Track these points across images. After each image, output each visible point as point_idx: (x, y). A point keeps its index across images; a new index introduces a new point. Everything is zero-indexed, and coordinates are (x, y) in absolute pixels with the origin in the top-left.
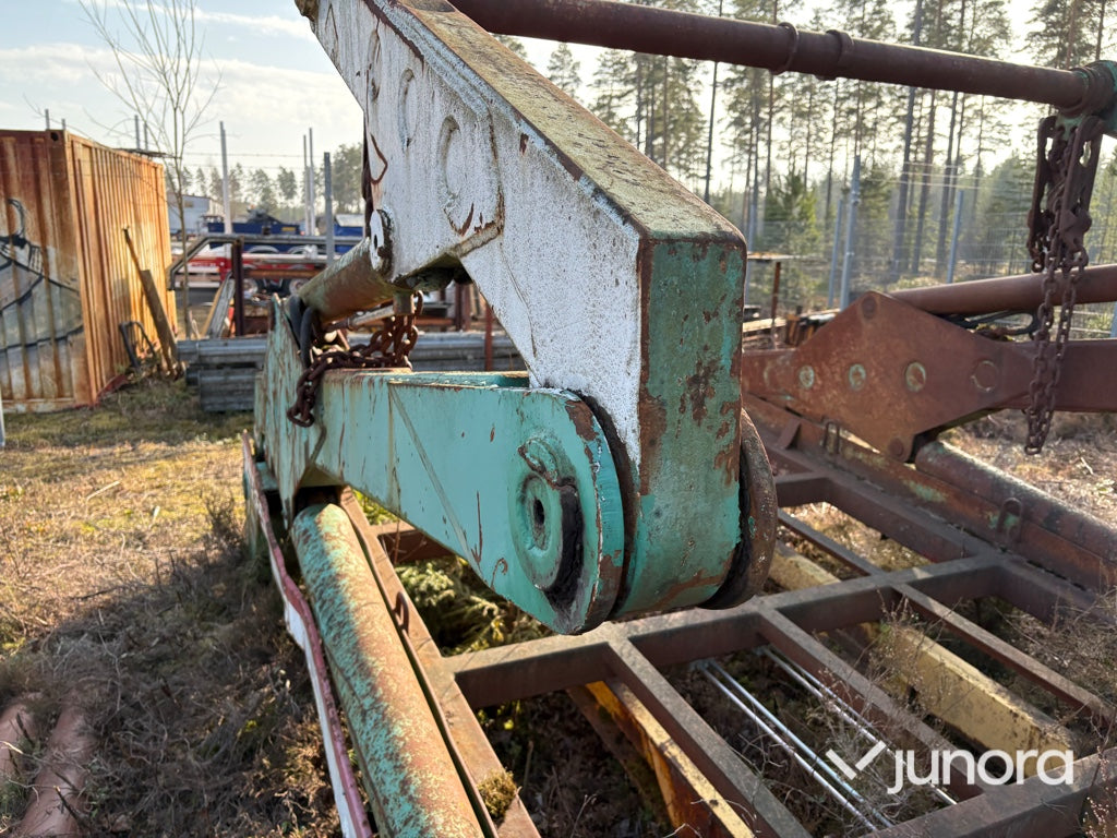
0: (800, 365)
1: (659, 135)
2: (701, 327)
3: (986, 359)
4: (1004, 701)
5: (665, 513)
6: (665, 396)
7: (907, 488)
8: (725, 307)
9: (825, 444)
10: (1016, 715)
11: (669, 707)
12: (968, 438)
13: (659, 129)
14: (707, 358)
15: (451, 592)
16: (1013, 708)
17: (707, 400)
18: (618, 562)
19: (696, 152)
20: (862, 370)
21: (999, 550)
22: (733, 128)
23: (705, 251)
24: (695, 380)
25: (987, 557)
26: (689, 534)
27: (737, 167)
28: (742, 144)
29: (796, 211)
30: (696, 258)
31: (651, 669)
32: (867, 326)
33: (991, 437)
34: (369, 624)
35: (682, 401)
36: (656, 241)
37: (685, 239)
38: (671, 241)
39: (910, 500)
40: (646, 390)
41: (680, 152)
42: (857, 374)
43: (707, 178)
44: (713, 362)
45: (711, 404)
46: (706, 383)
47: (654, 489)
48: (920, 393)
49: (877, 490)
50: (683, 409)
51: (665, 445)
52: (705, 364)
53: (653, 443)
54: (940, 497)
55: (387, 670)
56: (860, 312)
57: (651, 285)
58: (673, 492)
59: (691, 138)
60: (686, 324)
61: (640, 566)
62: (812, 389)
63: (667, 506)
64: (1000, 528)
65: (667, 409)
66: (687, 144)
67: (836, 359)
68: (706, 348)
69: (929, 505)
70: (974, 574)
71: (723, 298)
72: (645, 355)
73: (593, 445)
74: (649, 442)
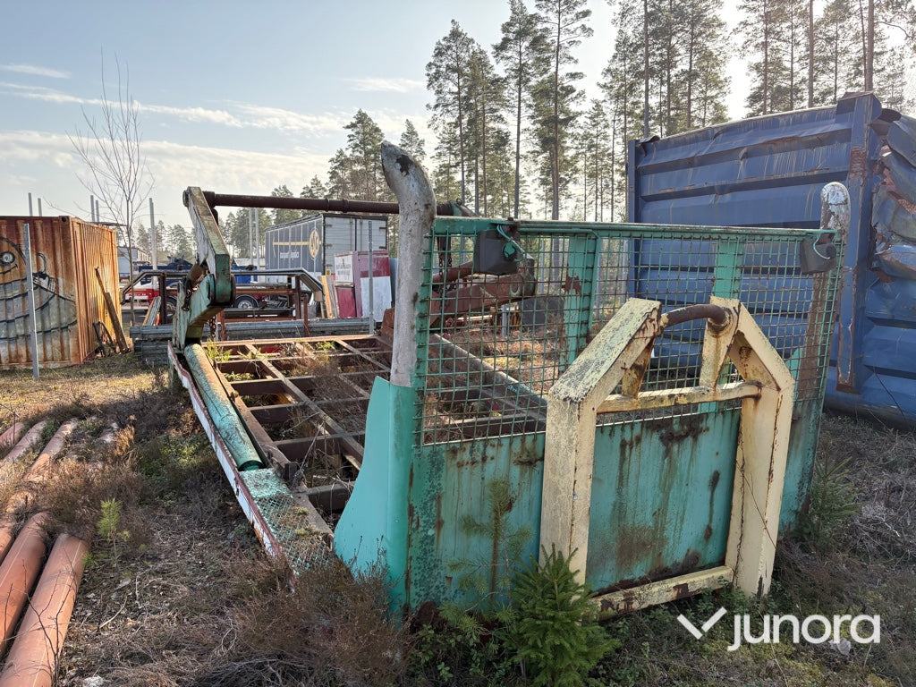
22: (542, 187)
28: (550, 198)
59: (511, 195)
66: (508, 200)
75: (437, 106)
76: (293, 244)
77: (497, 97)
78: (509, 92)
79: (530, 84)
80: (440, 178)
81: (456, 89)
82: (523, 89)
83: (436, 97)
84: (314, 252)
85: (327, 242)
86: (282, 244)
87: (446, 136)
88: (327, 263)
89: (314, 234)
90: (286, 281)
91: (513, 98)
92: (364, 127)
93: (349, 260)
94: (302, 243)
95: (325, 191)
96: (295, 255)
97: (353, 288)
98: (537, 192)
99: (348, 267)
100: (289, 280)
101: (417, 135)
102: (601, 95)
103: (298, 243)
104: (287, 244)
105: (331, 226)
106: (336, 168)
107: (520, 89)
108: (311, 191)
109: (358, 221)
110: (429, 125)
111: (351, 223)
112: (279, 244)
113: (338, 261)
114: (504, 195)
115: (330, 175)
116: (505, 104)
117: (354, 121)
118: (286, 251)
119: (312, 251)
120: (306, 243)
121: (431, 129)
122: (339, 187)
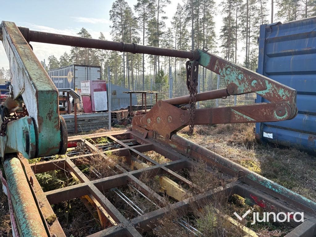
0: (147, 118)
1: (130, 60)
2: (49, 105)
3: (182, 114)
4: (181, 190)
5: (44, 136)
6: (43, 116)
7: (170, 145)
8: (54, 102)
9: (153, 137)
10: (183, 192)
11: (100, 197)
12: (198, 135)
13: (130, 58)
14: (51, 110)
15: (51, 179)
16: (183, 191)
17: (52, 117)
18: (35, 144)
19: (140, 64)
20: (159, 118)
21: (187, 158)
22: (150, 58)
23: (49, 93)
24: (49, 114)
25: (184, 159)
26: (50, 139)
27: (152, 68)
28: (153, 62)
29: (163, 80)
30: (47, 94)
31: (97, 190)
32: (160, 108)
33: (204, 134)
34: (21, 184)
35: (46, 117)
36: (39, 91)
37: (45, 91)
38: (42, 92)
39: (170, 148)
40: (39, 115)
41: (136, 64)
42: (159, 119)
43: (143, 71)
44: (52, 111)
45: (52, 118)
46: (51, 114)
47: (42, 132)
48: (171, 123)
49: (163, 146)
50: (47, 118)
51: (43, 124)
52: (51, 111)
53: (41, 124)
54: (176, 146)
55: (24, 193)
56: (158, 105)
57: (38, 98)
58: (46, 132)
59: (139, 61)
60: (46, 105)
61: (40, 145)
62: (150, 124)
63: (45, 135)
64: (187, 153)
65: (43, 118)
66: (138, 62)
67: (154, 116)
68: (51, 108)
69: (174, 149)
70: (180, 163)
71: (54, 100)
72: (38, 110)
73: (30, 125)
74: (40, 124)
75: (113, 27)
76: (60, 77)
77: (135, 25)
78: (139, 23)
79: (148, 20)
80: (113, 54)
81: (120, 21)
82: (145, 22)
83: (113, 23)
84: (70, 80)
85: (76, 76)
86: (55, 77)
87: (115, 39)
88: (76, 85)
89: (70, 73)
90: (62, 94)
91: (141, 25)
92: (84, 34)
93: (88, 84)
94: (64, 77)
95: (69, 57)
96: (61, 82)
97: (91, 96)
98: (148, 60)
99: (88, 87)
100: (64, 94)
101: (104, 38)
102: (171, 26)
103: (62, 77)
104: (58, 77)
105: (77, 70)
106: (74, 49)
107: (144, 22)
108: (64, 57)
109: (89, 68)
110: (111, 34)
111: (86, 68)
112: (54, 77)
113: (83, 84)
114: (136, 61)
115: (71, 52)
116: (138, 27)
117: (81, 32)
118: (57, 80)
119: (69, 80)
120: (66, 77)
121: (111, 35)
122: (75, 56)
